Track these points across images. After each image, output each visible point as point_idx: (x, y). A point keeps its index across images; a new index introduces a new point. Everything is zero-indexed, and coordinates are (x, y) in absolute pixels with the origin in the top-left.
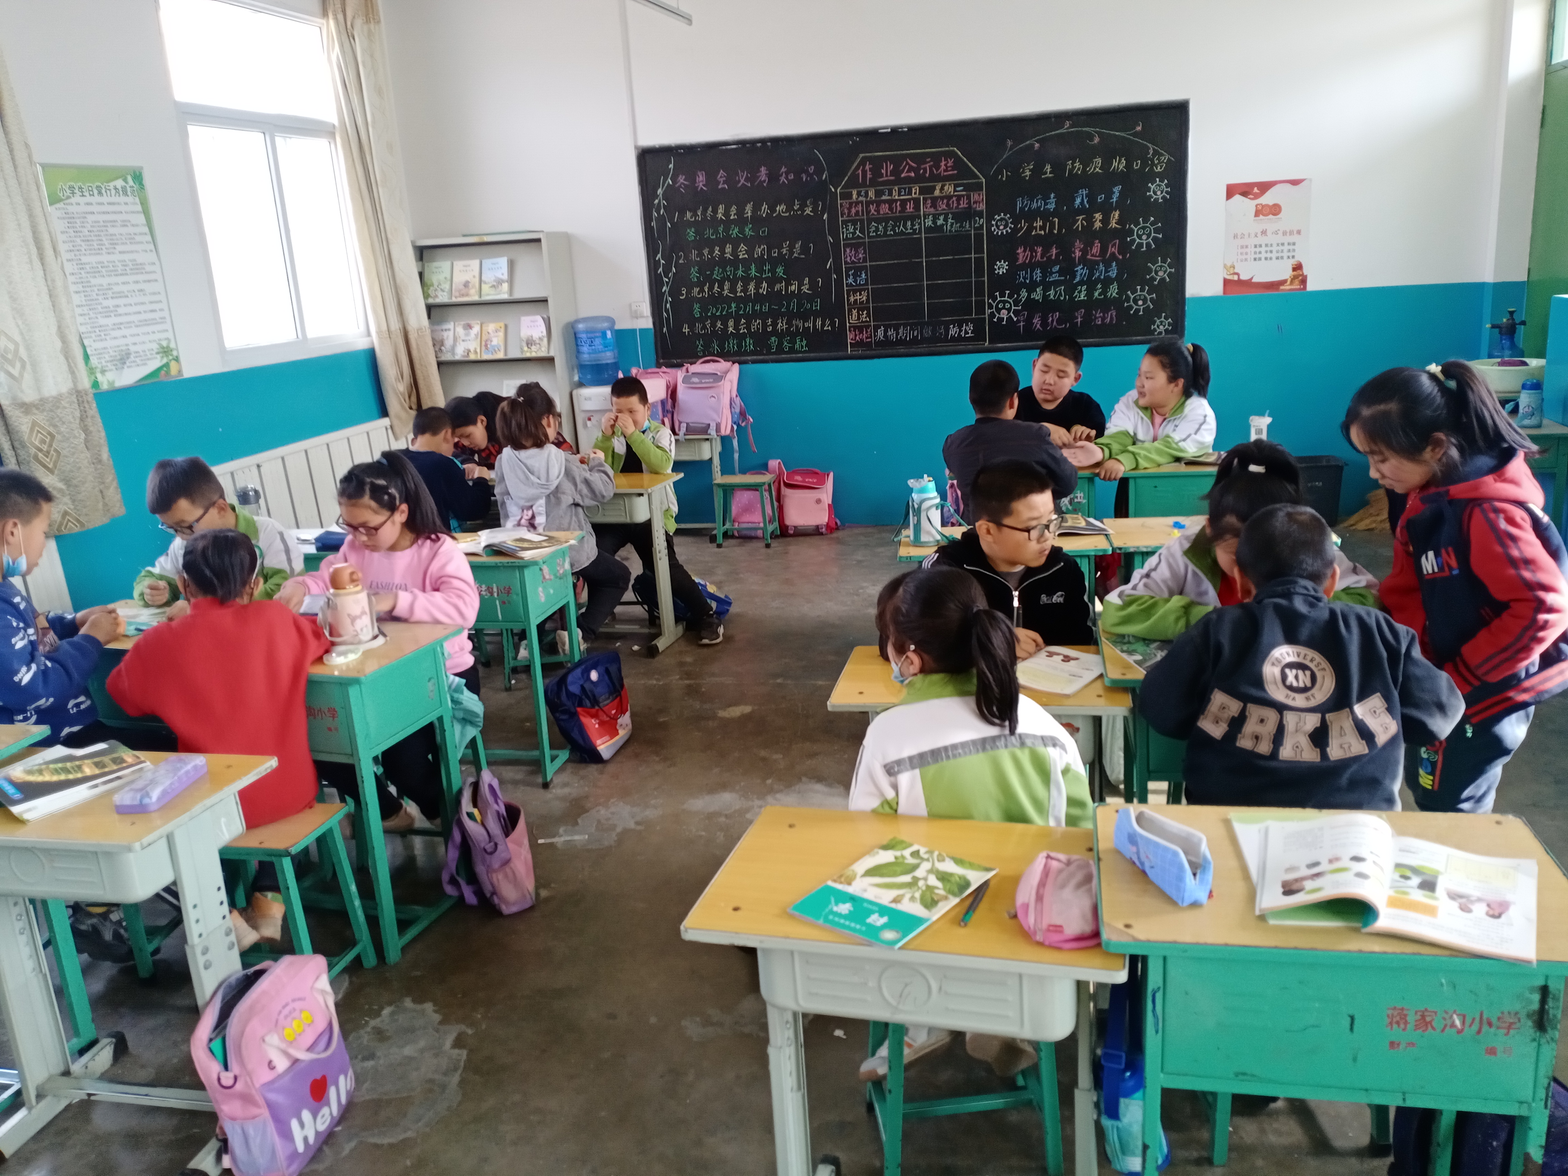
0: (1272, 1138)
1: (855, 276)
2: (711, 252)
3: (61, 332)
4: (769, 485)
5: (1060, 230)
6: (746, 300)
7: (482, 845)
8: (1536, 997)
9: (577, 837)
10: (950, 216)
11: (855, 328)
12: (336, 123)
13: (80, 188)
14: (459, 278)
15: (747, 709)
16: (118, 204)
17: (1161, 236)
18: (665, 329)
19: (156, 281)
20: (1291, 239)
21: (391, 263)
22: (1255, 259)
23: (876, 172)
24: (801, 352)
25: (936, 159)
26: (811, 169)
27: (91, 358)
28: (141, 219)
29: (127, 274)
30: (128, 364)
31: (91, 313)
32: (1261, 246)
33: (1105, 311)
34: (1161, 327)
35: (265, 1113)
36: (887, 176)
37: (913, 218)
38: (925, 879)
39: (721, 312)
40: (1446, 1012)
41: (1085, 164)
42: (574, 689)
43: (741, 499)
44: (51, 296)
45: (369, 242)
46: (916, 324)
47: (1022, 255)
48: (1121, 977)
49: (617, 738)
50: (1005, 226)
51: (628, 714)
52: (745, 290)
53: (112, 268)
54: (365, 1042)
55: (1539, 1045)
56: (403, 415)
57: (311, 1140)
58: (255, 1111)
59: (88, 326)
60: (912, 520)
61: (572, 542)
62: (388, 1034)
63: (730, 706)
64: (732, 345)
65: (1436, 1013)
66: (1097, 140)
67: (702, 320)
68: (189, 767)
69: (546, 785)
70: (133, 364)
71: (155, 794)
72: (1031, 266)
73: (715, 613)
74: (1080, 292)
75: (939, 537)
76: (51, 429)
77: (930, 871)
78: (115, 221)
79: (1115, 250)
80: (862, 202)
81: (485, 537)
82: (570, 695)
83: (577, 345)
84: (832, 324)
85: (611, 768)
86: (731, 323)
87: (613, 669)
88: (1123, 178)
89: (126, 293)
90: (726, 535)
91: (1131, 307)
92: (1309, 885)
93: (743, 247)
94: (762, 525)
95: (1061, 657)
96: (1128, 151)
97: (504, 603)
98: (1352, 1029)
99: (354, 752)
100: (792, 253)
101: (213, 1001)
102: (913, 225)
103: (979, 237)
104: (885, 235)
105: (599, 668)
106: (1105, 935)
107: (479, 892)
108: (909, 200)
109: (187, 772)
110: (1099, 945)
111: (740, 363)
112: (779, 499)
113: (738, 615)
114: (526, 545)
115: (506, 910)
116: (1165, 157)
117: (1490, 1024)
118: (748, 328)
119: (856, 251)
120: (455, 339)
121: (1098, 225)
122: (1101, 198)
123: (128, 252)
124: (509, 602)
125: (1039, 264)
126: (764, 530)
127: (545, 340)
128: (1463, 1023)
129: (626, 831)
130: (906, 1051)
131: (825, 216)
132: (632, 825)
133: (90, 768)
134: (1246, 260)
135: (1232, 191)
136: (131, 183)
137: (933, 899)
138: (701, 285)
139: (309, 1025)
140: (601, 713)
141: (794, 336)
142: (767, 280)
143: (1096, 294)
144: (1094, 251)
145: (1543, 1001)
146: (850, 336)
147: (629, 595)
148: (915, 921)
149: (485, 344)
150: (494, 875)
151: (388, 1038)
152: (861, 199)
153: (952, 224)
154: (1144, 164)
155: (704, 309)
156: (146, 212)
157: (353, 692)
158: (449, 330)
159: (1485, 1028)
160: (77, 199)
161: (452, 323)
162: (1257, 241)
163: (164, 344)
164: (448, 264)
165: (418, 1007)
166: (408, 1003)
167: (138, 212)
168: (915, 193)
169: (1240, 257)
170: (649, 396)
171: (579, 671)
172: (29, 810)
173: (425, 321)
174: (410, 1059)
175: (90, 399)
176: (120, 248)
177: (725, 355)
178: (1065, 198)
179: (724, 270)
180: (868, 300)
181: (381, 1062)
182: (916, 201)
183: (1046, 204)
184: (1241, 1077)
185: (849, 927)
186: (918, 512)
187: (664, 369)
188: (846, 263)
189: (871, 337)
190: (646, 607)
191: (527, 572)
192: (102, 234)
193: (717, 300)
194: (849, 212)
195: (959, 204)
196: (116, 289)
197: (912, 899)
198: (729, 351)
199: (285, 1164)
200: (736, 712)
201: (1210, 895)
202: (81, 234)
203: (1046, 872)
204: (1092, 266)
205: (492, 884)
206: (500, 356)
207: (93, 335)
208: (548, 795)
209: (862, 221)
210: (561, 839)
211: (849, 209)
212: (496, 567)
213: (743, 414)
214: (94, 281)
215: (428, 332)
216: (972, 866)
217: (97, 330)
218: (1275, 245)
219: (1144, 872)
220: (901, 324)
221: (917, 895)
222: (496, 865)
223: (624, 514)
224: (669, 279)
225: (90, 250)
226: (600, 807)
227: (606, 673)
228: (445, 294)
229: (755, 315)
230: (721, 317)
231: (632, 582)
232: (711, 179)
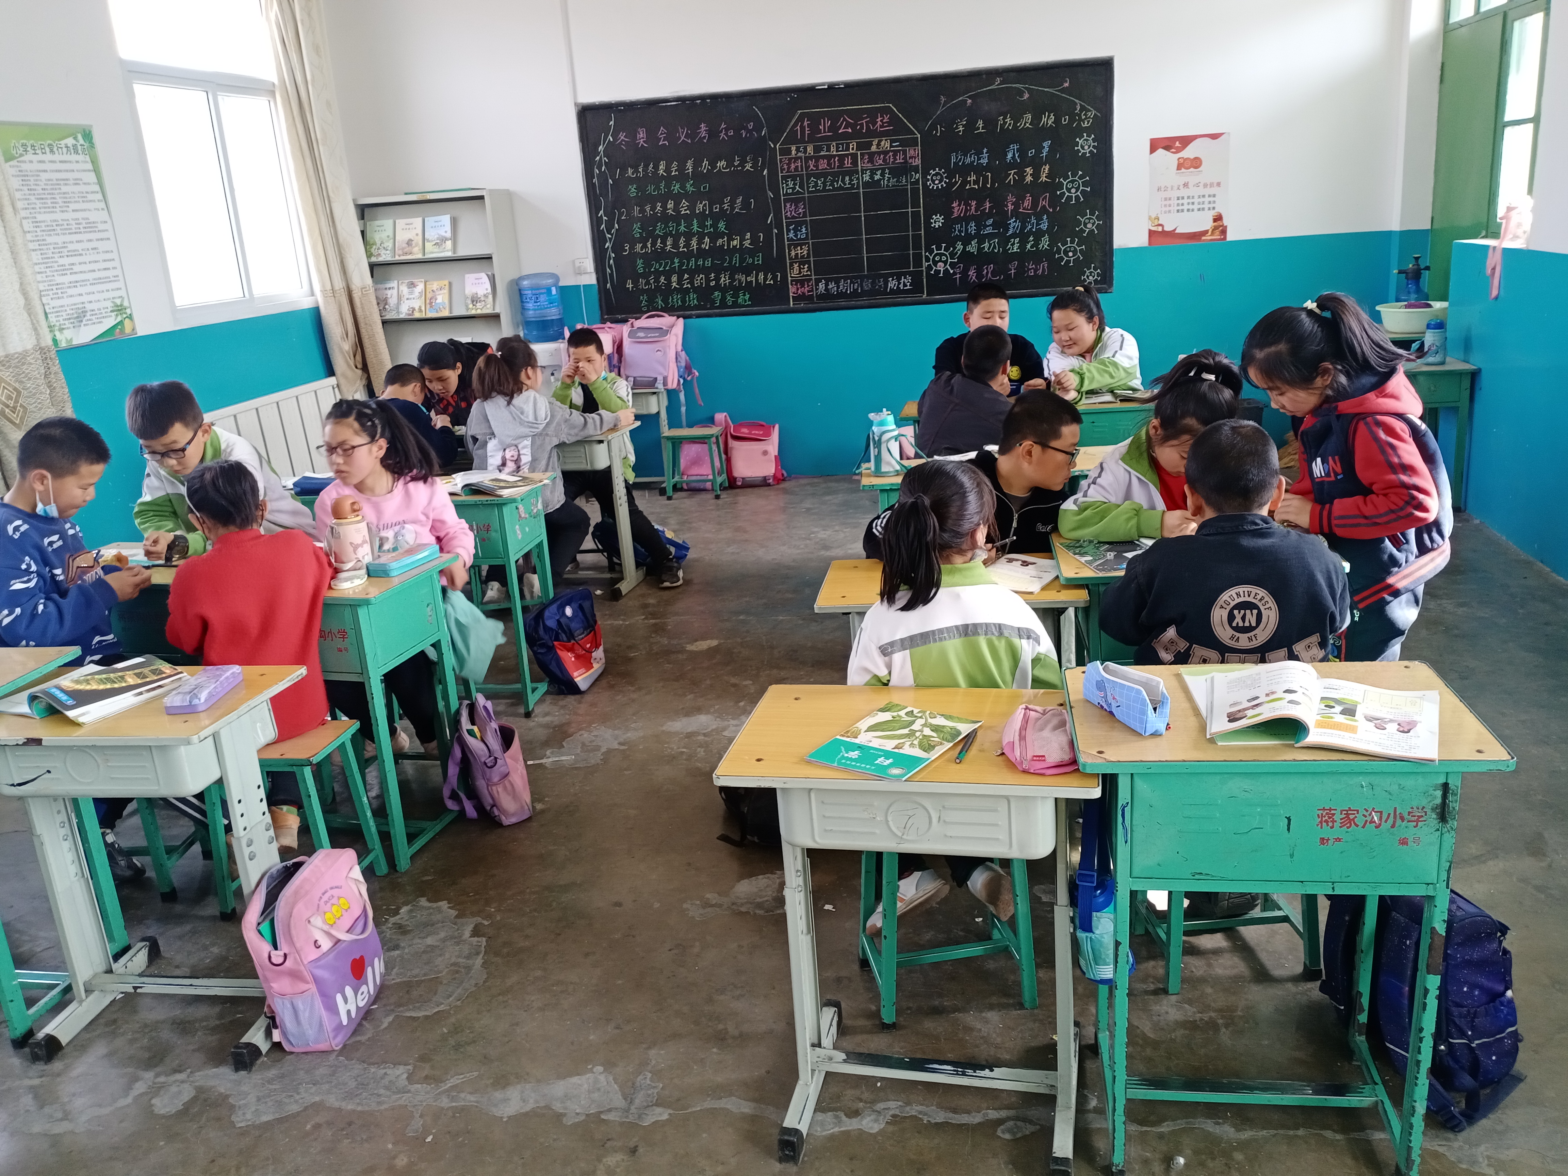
0: (1219, 971)
1: (796, 230)
2: (653, 208)
3: (23, 290)
4: (717, 438)
5: (993, 184)
6: (689, 255)
7: (483, 760)
8: (1439, 793)
9: (563, 758)
10: (887, 171)
11: (797, 281)
12: (276, 81)
13: (32, 146)
14: (402, 236)
15: (714, 643)
16: (70, 162)
17: (1089, 190)
18: (608, 285)
19: (108, 239)
20: (1212, 191)
21: (333, 222)
22: (1178, 211)
23: (814, 128)
24: (744, 306)
25: (873, 114)
26: (751, 126)
27: (49, 316)
28: (92, 177)
29: (80, 233)
30: (84, 322)
31: (48, 270)
32: (1183, 198)
33: (1037, 263)
34: (1091, 278)
35: (313, 987)
36: (825, 132)
37: (851, 173)
38: (921, 731)
39: (664, 267)
40: (1367, 811)
41: (1016, 119)
42: (551, 623)
43: (689, 452)
44: (12, 253)
45: (311, 201)
46: (856, 278)
47: (957, 209)
48: (1096, 793)
49: (592, 670)
50: (941, 181)
51: (601, 648)
52: (687, 245)
53: (66, 227)
54: (388, 936)
55: (1442, 834)
56: (349, 373)
57: (353, 1015)
58: (303, 987)
59: (46, 284)
60: (873, 452)
61: (546, 481)
62: (409, 928)
63: (696, 640)
64: (676, 300)
65: (1358, 811)
66: (1026, 96)
67: (645, 275)
68: (228, 674)
69: (528, 715)
70: (89, 322)
71: (203, 696)
72: (966, 219)
73: (674, 557)
74: (1013, 244)
75: (898, 468)
76: (17, 385)
77: (924, 725)
78: (67, 180)
79: (1045, 203)
80: (801, 158)
81: (460, 479)
82: (547, 629)
83: (522, 302)
84: (774, 278)
85: (588, 698)
86: (674, 278)
87: (586, 605)
88: (1052, 133)
89: (81, 252)
90: (676, 488)
91: (1062, 259)
92: (1250, 713)
93: (684, 203)
94: (711, 477)
95: (1020, 562)
96: (1056, 106)
97: (484, 540)
98: (1289, 829)
99: (364, 670)
100: (733, 208)
101: (258, 889)
102: (851, 180)
103: (915, 191)
104: (824, 190)
105: (573, 604)
106: (1082, 759)
107: (479, 807)
108: (847, 155)
109: (227, 678)
110: (1077, 770)
111: (684, 318)
112: (726, 452)
113: (696, 560)
114: (502, 484)
115: (506, 821)
116: (1092, 113)
117: (1402, 819)
118: (692, 283)
119: (797, 207)
120: (399, 298)
121: (1029, 179)
122: (1031, 153)
123: (82, 210)
124: (489, 539)
125: (973, 218)
126: (713, 482)
127: (491, 297)
128: (1381, 819)
129: (609, 751)
130: (899, 904)
131: (765, 172)
132: (616, 746)
133: (133, 678)
134: (1170, 212)
135: (1155, 145)
136: (82, 142)
137: (929, 745)
138: (644, 241)
139: (346, 910)
140: (577, 647)
141: (736, 290)
142: (709, 235)
143: (1029, 246)
144: (1026, 204)
145: (1445, 796)
146: (792, 290)
147: (589, 543)
148: (914, 761)
149: (430, 302)
150: (494, 788)
151: (409, 932)
152: (800, 154)
153: (889, 178)
154: (1072, 121)
155: (647, 265)
156: (97, 171)
157: (362, 612)
158: (393, 288)
159: (1399, 822)
160: (29, 156)
161: (396, 282)
162: (1180, 193)
163: (118, 302)
164: (391, 222)
165: (434, 905)
166: (423, 902)
167: (89, 171)
168: (853, 149)
169: (1164, 209)
170: (605, 348)
171: (554, 608)
172: (83, 714)
173: (369, 280)
174: (432, 948)
175: (53, 356)
176: (73, 206)
177: (669, 310)
178: (998, 153)
179: (667, 226)
180: (808, 254)
181: (406, 951)
182: (854, 157)
183: (979, 159)
184: (1197, 877)
185: (860, 767)
186: (878, 444)
187: (609, 324)
188: (786, 218)
189: (812, 291)
190: (605, 554)
191: (506, 510)
192: (56, 192)
193: (660, 255)
194: (789, 168)
195: (895, 159)
196: (71, 247)
197: (912, 745)
198: (673, 306)
199: (331, 1035)
200: (703, 645)
201: (1168, 727)
202: (35, 192)
203: (1026, 720)
204: (1024, 219)
205: (493, 798)
206: (446, 313)
207: (51, 293)
208: (531, 723)
209: (801, 176)
210: (550, 759)
211: (789, 164)
212: (475, 505)
213: (688, 368)
214: (49, 240)
215: (372, 290)
216: (960, 720)
217: (54, 288)
218: (1196, 197)
219: (1111, 713)
220: (842, 278)
221: (916, 742)
222: (496, 780)
223: (584, 461)
224: (612, 235)
225: (45, 208)
226: (583, 732)
227: (579, 609)
228: (388, 252)
229: (698, 270)
230: (663, 273)
231: (591, 529)
232: (652, 136)
